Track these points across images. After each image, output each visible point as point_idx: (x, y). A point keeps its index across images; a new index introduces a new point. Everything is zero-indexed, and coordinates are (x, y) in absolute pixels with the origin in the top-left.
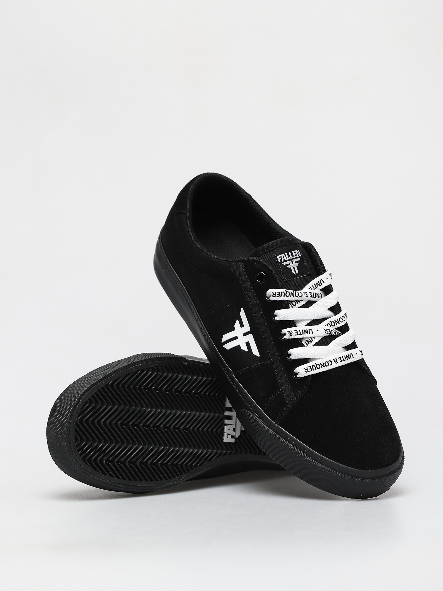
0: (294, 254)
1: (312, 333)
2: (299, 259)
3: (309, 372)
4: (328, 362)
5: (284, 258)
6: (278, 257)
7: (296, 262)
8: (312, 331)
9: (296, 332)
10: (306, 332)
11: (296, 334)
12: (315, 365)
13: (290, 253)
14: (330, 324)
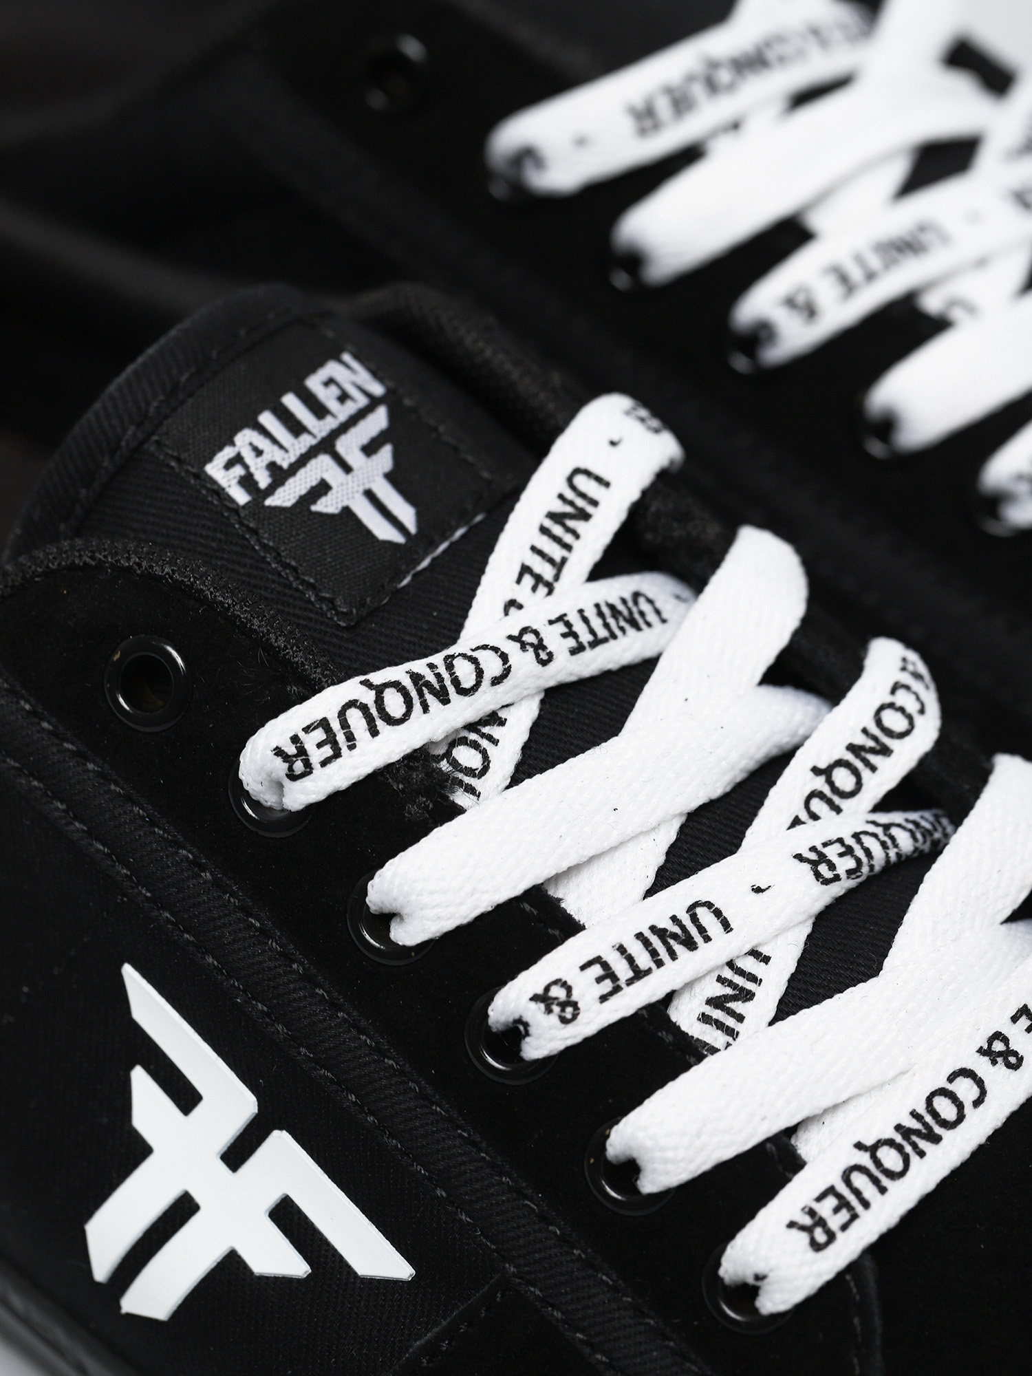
0: (327, 396)
1: (726, 926)
2: (379, 420)
3: (840, 1236)
4: (950, 1087)
5: (266, 458)
6: (215, 469)
7: (370, 449)
8: (718, 913)
9: (597, 970)
10: (675, 936)
11: (607, 985)
12: (864, 1159)
13: (291, 401)
14: (826, 790)
